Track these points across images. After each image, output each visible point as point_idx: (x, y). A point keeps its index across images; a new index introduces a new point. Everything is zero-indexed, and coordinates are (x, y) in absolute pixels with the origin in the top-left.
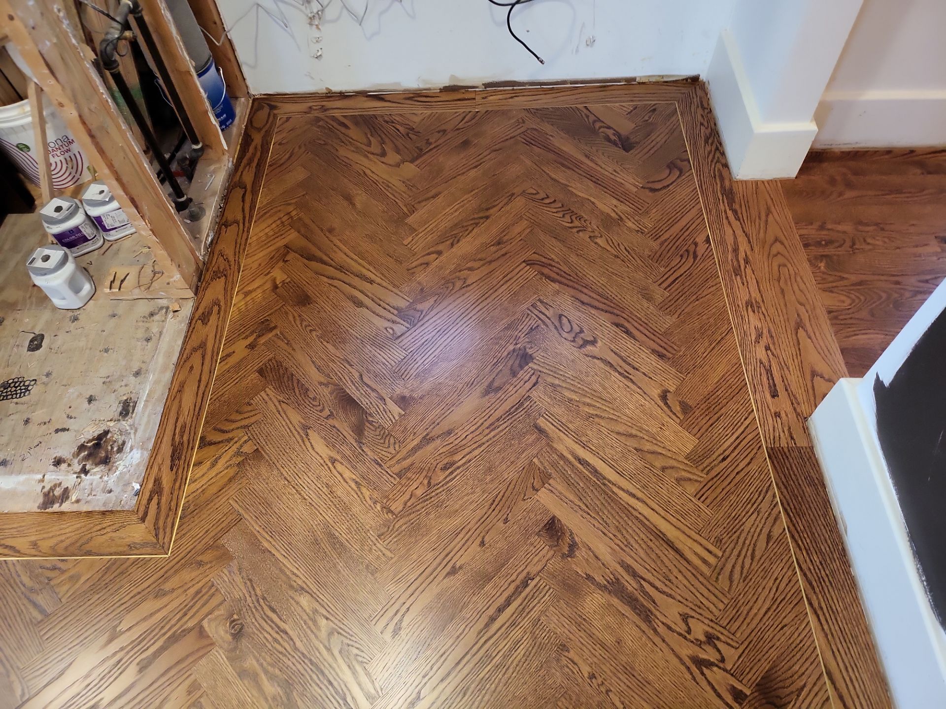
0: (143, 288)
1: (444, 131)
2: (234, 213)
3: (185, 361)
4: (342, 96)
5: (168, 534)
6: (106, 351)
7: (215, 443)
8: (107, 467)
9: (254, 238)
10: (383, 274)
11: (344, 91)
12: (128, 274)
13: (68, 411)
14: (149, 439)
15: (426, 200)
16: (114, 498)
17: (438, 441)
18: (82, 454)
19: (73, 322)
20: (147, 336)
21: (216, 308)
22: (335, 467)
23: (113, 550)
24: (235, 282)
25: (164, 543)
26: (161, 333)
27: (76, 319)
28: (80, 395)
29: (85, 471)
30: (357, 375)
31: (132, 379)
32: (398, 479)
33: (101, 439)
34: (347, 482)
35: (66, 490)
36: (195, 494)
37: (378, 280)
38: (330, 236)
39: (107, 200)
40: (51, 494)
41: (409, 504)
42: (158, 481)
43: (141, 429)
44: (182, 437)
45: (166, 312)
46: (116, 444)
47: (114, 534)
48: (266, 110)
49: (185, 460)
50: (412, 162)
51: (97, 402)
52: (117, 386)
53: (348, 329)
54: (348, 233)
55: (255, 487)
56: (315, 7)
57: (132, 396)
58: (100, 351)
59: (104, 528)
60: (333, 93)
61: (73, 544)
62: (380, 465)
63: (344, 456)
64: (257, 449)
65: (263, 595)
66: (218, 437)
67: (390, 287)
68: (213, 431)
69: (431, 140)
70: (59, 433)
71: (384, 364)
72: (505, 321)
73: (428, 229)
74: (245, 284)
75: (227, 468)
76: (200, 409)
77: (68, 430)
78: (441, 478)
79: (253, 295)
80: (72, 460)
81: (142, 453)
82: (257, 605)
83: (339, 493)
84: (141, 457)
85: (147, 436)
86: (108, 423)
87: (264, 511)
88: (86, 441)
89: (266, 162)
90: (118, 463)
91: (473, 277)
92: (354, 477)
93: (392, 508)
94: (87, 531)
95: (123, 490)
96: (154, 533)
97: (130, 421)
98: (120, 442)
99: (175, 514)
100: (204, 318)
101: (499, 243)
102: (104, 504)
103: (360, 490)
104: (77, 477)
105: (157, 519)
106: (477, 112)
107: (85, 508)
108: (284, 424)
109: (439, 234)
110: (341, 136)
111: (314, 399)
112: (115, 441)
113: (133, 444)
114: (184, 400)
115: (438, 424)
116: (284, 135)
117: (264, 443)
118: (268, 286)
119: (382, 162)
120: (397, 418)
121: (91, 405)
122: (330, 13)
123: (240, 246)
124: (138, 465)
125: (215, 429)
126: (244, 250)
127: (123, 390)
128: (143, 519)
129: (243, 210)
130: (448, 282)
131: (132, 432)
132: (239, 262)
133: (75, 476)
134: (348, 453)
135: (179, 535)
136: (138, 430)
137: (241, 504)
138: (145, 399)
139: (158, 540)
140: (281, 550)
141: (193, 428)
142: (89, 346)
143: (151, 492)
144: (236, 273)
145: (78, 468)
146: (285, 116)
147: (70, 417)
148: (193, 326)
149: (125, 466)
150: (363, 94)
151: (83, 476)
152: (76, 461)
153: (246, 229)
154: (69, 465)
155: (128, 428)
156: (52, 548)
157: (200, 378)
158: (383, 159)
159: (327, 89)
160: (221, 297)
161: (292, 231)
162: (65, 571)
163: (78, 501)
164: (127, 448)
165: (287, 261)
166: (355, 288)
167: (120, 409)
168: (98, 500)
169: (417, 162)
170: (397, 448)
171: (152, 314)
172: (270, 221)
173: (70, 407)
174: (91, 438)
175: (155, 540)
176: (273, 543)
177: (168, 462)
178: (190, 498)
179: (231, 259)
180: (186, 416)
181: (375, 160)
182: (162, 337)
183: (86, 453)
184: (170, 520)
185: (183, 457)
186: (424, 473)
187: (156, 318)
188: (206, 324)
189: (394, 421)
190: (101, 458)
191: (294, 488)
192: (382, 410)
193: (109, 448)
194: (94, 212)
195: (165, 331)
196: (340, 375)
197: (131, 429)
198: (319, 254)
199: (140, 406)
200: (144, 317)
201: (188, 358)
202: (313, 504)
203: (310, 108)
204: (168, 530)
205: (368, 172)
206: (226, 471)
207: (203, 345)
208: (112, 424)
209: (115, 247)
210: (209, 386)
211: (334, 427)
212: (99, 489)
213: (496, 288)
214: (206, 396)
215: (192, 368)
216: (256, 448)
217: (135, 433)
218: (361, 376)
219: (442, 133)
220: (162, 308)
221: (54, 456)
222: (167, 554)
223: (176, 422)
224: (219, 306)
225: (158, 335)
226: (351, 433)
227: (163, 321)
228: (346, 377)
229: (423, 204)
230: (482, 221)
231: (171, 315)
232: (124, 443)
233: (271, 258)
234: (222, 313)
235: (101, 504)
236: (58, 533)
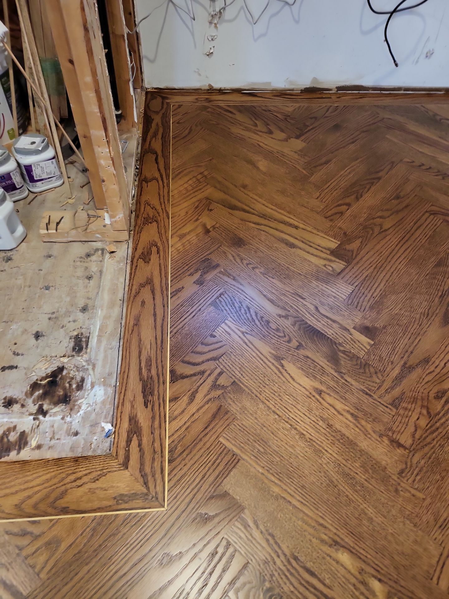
0: (80, 230)
1: (316, 118)
2: (151, 171)
3: (135, 296)
4: (221, 91)
5: (159, 481)
6: (47, 288)
7: (187, 377)
8: (68, 407)
9: (176, 192)
10: (304, 221)
11: (223, 88)
12: (62, 218)
13: (14, 348)
14: (110, 374)
15: (321, 164)
16: (82, 442)
17: (419, 370)
18: (37, 393)
19: (7, 262)
20: (87, 274)
21: (154, 249)
22: (323, 399)
23: (96, 505)
24: (167, 227)
25: (156, 493)
26: (101, 272)
27: (9, 259)
28: (25, 331)
29: (42, 412)
30: (312, 308)
31: (80, 315)
32: (394, 410)
33: (56, 377)
34: (342, 415)
35: (23, 435)
36: (179, 433)
37: (301, 226)
38: (246, 192)
39: (40, 149)
40: (6, 440)
41: (417, 436)
42: (133, 420)
43: (99, 364)
44: (149, 370)
45: (103, 253)
46: (74, 381)
47: (94, 485)
48: (159, 100)
49: (159, 395)
50: (297, 137)
51: (45, 338)
52: (65, 321)
53: (289, 266)
54: (260, 189)
55: (244, 423)
56: (219, 5)
57: (83, 331)
58: (41, 289)
59: (80, 478)
60: (213, 90)
61: (43, 500)
62: (370, 396)
63: (329, 387)
64: (234, 381)
65: (293, 554)
66: (189, 370)
67: (315, 231)
68: (181, 363)
69: (307, 124)
70: (7, 371)
71: (335, 297)
72: (433, 260)
73: (331, 187)
74: (178, 228)
75: (207, 402)
76: (162, 342)
77: (16, 367)
78: (439, 407)
79: (188, 237)
80: (25, 400)
81: (105, 390)
82: (289, 567)
83: (338, 427)
84: (105, 394)
85: (107, 371)
86: (62, 359)
87: (262, 450)
88: (39, 378)
89: (169, 135)
90: (80, 401)
91: (387, 224)
92: (347, 408)
93: (402, 441)
94: (59, 482)
95: (91, 432)
96: (141, 480)
97: (86, 357)
98: (79, 379)
99: (162, 457)
100: (146, 257)
101: (398, 197)
102: (72, 449)
103: (359, 423)
104: (34, 419)
105: (142, 464)
106: (337, 106)
107: (49, 455)
108: (255, 355)
109: (342, 190)
110: (229, 119)
111: (278, 330)
112: (72, 378)
113: (94, 380)
114: (142, 334)
115: (412, 353)
116: (178, 117)
117: (240, 375)
118: (200, 230)
119: (272, 138)
120: (368, 347)
121: (39, 341)
122: (228, 14)
123: (164, 198)
124: (103, 403)
125: (183, 362)
126: (169, 200)
127: (72, 326)
128: (125, 465)
129: (159, 170)
130: (365, 227)
131: (90, 367)
132: (166, 211)
133: (32, 417)
134: (332, 383)
135: (173, 482)
136: (97, 366)
137: (233, 442)
138: (97, 334)
139: (148, 488)
140: (296, 495)
141: (159, 361)
142: (28, 284)
143: (128, 432)
144: (166, 220)
145: (34, 409)
146: (177, 104)
147: (16, 354)
148: (135, 264)
149: (89, 405)
150: (238, 91)
151: (41, 417)
152: (30, 401)
153: (165, 184)
154: (23, 406)
155: (84, 364)
156: (17, 506)
157: (155, 312)
158: (271, 136)
159: (210, 85)
160: (157, 239)
161: (209, 186)
162: (40, 536)
163: (39, 447)
164: (88, 384)
165: (211, 210)
166: (282, 232)
167: (72, 344)
168: (63, 444)
169: (303, 138)
170: (380, 377)
171: (88, 255)
172: (186, 179)
173: (15, 344)
174: (44, 375)
175: (145, 491)
176: (284, 487)
177: (140, 399)
178: (175, 436)
179: (158, 207)
180: (148, 349)
181: (265, 136)
182: (103, 274)
183: (41, 391)
184: (157, 465)
185: (156, 392)
186: (419, 403)
187: (94, 258)
188: (148, 262)
189: (366, 351)
190: (59, 396)
191: (287, 422)
192: (350, 339)
193: (67, 385)
194: (26, 160)
195: (104, 270)
196: (296, 307)
197: (88, 364)
198: (239, 204)
199: (93, 342)
200: (81, 257)
201: (138, 293)
202: (314, 439)
203: (197, 99)
204: (158, 476)
205: (261, 144)
206: (207, 406)
207: (149, 282)
208: (65, 360)
209: (39, 198)
210: (166, 319)
211: (308, 357)
212: (63, 432)
213: (411, 232)
214: (165, 329)
215: (143, 303)
216: (232, 381)
217: (93, 369)
218: (317, 308)
219: (313, 120)
220: (97, 250)
221: (4, 397)
222: (163, 507)
223: (140, 356)
224: (156, 246)
225: (98, 274)
226: (328, 363)
227: (101, 261)
228: (302, 309)
229: (319, 168)
230: (375, 181)
231: (107, 256)
232: (83, 380)
233: (196, 208)
234: (162, 253)
235: (67, 448)
236: (22, 487)
